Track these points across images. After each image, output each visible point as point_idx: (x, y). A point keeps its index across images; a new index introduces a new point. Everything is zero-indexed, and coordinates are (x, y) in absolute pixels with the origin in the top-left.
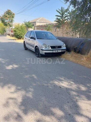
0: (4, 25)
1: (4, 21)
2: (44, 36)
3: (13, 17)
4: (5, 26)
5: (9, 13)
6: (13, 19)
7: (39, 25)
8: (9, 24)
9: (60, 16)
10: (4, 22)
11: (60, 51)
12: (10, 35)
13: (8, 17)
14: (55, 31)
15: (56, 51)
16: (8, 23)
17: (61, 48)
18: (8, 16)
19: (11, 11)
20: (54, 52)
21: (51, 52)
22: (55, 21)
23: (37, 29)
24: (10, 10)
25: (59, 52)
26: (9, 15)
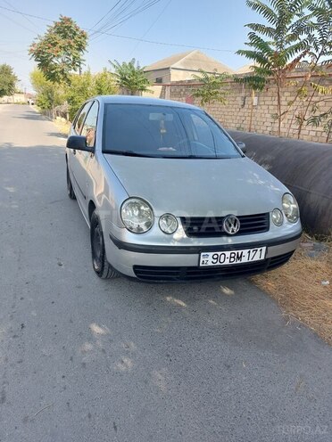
0: (45, 78)
1: (48, 63)
2: (163, 131)
3: (80, 48)
4: (50, 83)
5: (65, 30)
6: (81, 53)
7: (181, 82)
8: (62, 72)
9: (268, 30)
10: (47, 65)
11: (258, 255)
12: (66, 117)
13: (60, 47)
14: (243, 106)
15: (227, 259)
16: (59, 70)
17: (266, 229)
18: (62, 42)
19: (72, 22)
20: (208, 260)
21: (187, 260)
22: (239, 52)
23: (173, 95)
24: (68, 20)
25: (244, 260)
26: (65, 37)
